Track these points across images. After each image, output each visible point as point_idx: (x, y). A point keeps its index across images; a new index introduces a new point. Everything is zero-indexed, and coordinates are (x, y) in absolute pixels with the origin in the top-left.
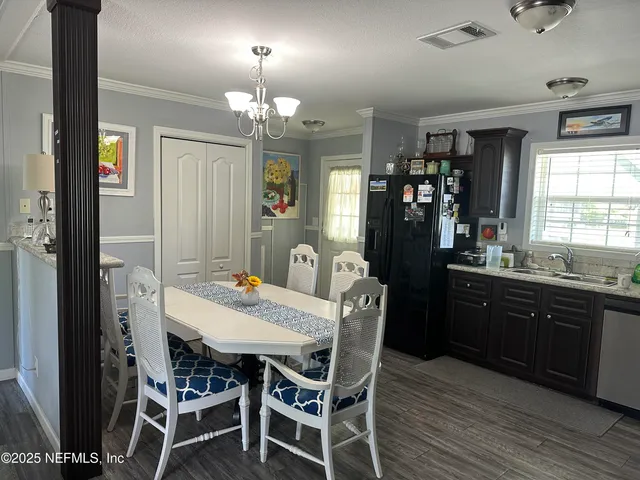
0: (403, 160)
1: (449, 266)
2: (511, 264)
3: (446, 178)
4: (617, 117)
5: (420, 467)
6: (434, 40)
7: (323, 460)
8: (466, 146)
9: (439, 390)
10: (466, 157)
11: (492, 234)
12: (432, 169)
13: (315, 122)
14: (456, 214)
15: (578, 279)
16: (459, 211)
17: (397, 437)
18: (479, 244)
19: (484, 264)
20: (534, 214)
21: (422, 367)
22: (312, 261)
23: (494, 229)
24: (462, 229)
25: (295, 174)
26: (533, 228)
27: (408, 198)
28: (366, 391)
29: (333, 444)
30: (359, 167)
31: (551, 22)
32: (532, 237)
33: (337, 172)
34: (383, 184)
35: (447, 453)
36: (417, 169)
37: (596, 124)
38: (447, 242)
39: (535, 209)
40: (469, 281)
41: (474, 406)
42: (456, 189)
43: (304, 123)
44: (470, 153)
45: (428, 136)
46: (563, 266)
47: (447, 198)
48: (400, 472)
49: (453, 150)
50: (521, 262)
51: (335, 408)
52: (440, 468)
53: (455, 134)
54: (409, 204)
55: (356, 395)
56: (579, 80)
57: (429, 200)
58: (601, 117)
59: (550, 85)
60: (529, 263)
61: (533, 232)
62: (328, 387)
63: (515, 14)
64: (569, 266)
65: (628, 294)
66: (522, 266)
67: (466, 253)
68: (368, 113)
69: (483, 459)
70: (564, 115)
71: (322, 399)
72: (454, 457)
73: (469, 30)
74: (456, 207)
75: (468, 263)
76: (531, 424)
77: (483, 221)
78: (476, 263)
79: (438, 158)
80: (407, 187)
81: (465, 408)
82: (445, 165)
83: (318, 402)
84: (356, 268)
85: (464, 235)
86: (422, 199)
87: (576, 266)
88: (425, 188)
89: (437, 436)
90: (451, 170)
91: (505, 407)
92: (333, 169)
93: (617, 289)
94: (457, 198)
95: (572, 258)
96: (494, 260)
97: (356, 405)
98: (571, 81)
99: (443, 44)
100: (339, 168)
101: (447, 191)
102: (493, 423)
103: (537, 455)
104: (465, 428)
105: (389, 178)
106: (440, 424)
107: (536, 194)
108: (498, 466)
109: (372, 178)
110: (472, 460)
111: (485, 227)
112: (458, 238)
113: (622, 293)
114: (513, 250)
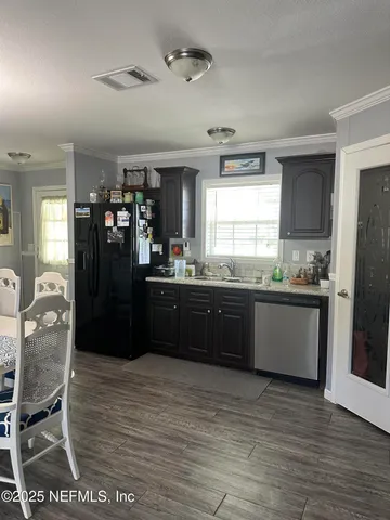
0: (105, 191)
1: (147, 279)
2: (193, 274)
3: (140, 206)
4: (257, 161)
5: (116, 459)
6: (106, 80)
7: (13, 478)
8: (155, 181)
9: (140, 384)
10: (156, 190)
11: (180, 252)
12: (128, 198)
13: (21, 154)
14: (150, 236)
15: (238, 281)
16: (153, 233)
17: (98, 435)
18: (171, 260)
19: (174, 275)
20: (208, 234)
21: (128, 367)
22: (14, 284)
23: (181, 247)
24: (157, 248)
25: (6, 204)
26: (207, 245)
27: (109, 223)
28: (60, 401)
29: (23, 461)
30: (65, 197)
31: (196, 73)
32: (207, 253)
33: (48, 201)
34: (87, 210)
35: (140, 440)
36: (116, 199)
37: (244, 166)
38: (144, 259)
39: (208, 230)
40: (162, 289)
41: (168, 393)
42: (149, 215)
43: (10, 154)
44: (158, 186)
45: (125, 171)
46: (228, 273)
47: (142, 223)
48: (97, 469)
49: (146, 184)
50: (201, 272)
51: (25, 425)
52: (135, 456)
53: (145, 170)
54: (110, 228)
55: (49, 408)
56: (230, 130)
57: (127, 224)
58: (246, 161)
59: (210, 132)
60: (206, 271)
61: (207, 249)
62: (14, 407)
63: (169, 64)
64: (233, 273)
65: (269, 289)
66: (202, 275)
67: (161, 267)
68: (69, 148)
69: (171, 438)
70: (223, 158)
71: (9, 420)
72: (147, 442)
73: (133, 73)
74: (150, 230)
75: (162, 276)
76: (210, 399)
77: (172, 241)
78: (167, 275)
79: (133, 190)
80: (107, 213)
81: (160, 396)
82: (139, 196)
83: (6, 423)
84: (57, 287)
85: (158, 253)
86: (121, 224)
87: (237, 272)
88: (123, 214)
89: (135, 426)
90: (145, 200)
91: (190, 389)
92: (44, 198)
93: (262, 286)
94: (151, 223)
95: (233, 267)
96: (180, 272)
97: (50, 417)
98: (224, 130)
99: (117, 86)
100: (51, 198)
101: (142, 217)
102: (182, 404)
103: (212, 425)
104: (158, 413)
105: (91, 206)
106: (138, 414)
107: (208, 219)
108: (183, 441)
109: (77, 205)
110: (162, 441)
111: (174, 246)
112: (153, 255)
113: (265, 289)
114: (195, 263)
